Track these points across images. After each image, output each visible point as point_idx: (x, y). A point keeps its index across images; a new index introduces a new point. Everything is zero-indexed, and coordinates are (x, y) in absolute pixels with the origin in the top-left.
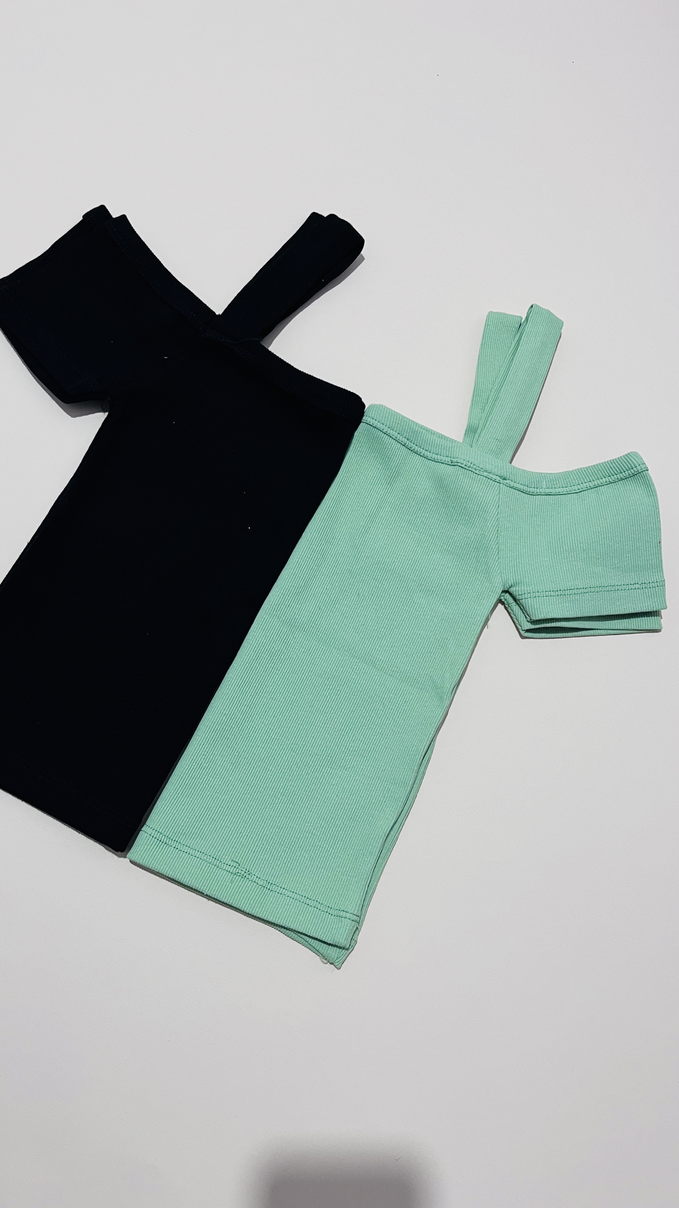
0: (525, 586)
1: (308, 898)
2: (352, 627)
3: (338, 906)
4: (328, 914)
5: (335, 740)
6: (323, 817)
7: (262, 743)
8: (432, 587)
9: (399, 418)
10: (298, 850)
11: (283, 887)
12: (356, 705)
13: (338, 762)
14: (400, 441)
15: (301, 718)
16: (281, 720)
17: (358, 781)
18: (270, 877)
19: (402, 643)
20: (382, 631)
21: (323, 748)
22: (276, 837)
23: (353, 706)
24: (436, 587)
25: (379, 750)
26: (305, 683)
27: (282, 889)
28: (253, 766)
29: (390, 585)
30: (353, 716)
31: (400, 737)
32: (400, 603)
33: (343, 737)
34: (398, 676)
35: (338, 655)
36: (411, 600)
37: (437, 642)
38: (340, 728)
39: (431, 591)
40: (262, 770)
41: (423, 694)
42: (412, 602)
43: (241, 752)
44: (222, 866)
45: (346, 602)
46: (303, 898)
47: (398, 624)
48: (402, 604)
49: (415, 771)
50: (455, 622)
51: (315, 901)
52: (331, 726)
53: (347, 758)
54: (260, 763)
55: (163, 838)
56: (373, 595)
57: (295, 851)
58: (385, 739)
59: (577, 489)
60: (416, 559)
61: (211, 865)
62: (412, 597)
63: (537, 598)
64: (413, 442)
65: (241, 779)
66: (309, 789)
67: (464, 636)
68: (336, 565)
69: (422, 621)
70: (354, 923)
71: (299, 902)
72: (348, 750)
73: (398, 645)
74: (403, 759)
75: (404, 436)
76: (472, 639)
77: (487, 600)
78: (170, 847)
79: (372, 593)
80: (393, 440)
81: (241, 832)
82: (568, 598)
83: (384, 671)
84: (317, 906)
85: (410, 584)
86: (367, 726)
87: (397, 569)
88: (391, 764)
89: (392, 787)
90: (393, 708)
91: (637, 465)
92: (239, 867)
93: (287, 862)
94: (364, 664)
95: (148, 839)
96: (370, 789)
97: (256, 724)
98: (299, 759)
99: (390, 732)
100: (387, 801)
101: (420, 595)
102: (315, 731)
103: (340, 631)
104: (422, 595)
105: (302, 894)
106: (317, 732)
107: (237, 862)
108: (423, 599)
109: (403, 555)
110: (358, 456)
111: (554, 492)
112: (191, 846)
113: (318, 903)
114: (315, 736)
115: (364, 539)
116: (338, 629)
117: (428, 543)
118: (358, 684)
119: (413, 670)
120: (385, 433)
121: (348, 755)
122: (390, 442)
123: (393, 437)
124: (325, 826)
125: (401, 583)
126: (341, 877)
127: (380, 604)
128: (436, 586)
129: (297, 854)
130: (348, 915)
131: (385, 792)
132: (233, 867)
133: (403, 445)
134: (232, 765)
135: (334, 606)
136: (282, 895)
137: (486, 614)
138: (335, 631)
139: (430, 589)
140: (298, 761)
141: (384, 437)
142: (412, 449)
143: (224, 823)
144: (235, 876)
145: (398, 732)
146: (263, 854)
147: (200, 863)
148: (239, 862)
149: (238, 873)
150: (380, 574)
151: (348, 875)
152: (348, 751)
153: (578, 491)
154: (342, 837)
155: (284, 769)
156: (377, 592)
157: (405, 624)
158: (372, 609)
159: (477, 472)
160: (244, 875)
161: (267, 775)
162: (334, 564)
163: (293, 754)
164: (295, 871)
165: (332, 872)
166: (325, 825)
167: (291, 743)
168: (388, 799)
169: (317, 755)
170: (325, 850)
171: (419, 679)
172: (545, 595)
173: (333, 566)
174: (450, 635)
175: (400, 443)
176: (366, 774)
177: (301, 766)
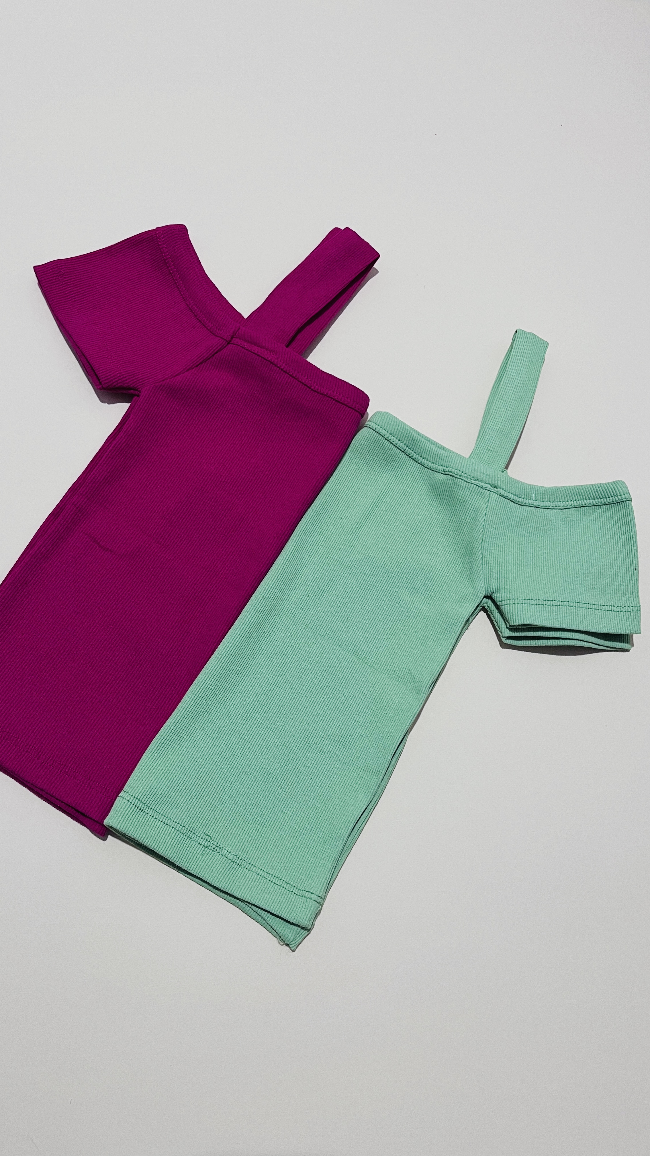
0: (506, 593)
1: (275, 876)
2: (338, 616)
3: (304, 887)
4: (293, 893)
5: (313, 723)
6: (296, 798)
7: (242, 720)
8: (418, 586)
9: (401, 426)
10: (269, 828)
11: (252, 863)
12: (336, 692)
13: (314, 745)
14: (400, 448)
15: (282, 699)
16: (263, 699)
17: (333, 766)
18: (240, 853)
19: (384, 637)
20: (367, 622)
21: (301, 730)
22: (249, 814)
23: (333, 692)
24: (421, 587)
25: (355, 738)
26: (288, 666)
27: (250, 865)
28: (232, 742)
29: (378, 580)
30: (333, 702)
31: (377, 726)
32: (386, 598)
33: (322, 722)
34: (378, 667)
35: (322, 642)
36: (396, 596)
37: (418, 639)
38: (319, 712)
39: (417, 590)
40: (240, 747)
41: (401, 686)
42: (398, 598)
43: (222, 727)
44: (195, 838)
45: (334, 591)
46: (270, 876)
47: (382, 618)
48: (387, 599)
49: (388, 761)
50: (436, 622)
51: (282, 881)
52: (310, 709)
53: (324, 743)
54: (239, 739)
55: (140, 806)
56: (361, 588)
57: (266, 829)
58: (361, 726)
59: (562, 505)
60: (405, 557)
61: (185, 836)
62: (398, 593)
63: (516, 604)
64: (412, 449)
65: (220, 754)
66: (285, 769)
67: (444, 635)
68: (328, 556)
69: (405, 617)
70: (318, 904)
71: (266, 880)
72: (325, 734)
73: (381, 638)
74: (377, 748)
75: (405, 443)
76: (452, 640)
77: (469, 603)
78: (146, 815)
79: (360, 586)
80: (393, 446)
81: (215, 806)
82: (546, 607)
83: (365, 662)
84: (283, 885)
85: (397, 581)
86: (345, 713)
87: (386, 566)
88: (366, 752)
89: (365, 775)
90: (371, 697)
91: (622, 494)
92: (211, 841)
93: (258, 839)
94: (347, 653)
95: (126, 805)
96: (344, 775)
97: (238, 701)
98: (277, 739)
99: (367, 721)
100: (359, 788)
101: (405, 592)
102: (295, 713)
103: (326, 619)
104: (408, 592)
105: (270, 872)
106: (297, 714)
107: (209, 836)
108: (409, 596)
109: (393, 552)
110: (358, 457)
111: (542, 505)
112: (166, 815)
113: (284, 882)
114: (294, 718)
115: (357, 535)
116: (325, 616)
117: (418, 544)
118: (339, 672)
119: (392, 664)
120: (386, 439)
121: (325, 740)
122: (390, 448)
123: (394, 443)
124: (297, 807)
125: (389, 578)
126: (309, 859)
127: (366, 597)
128: (422, 585)
129: (268, 831)
130: (313, 896)
131: (358, 779)
132: (205, 840)
133: (402, 452)
134: (211, 740)
135: (322, 595)
136: (250, 871)
137: (466, 617)
138: (321, 619)
139: (416, 587)
140: (276, 741)
141: (385, 443)
142: (410, 456)
143: (200, 795)
144: (206, 849)
145: (374, 721)
146: (235, 829)
147: (175, 833)
148: (211, 836)
149: (209, 846)
150: (369, 568)
151: (315, 857)
152: (325, 736)
153: (563, 508)
154: (313, 818)
155: (261, 748)
156: (365, 586)
157: (389, 619)
158: (359, 601)
159: (469, 480)
160: (216, 849)
161: (245, 752)
162: (326, 555)
163: (272, 734)
164: (265, 848)
165: (301, 853)
166: (298, 805)
167: (271, 723)
168: (360, 786)
169: (295, 736)
170: (296, 831)
171: (398, 672)
172: (524, 603)
173: (324, 557)
174: (431, 633)
175: (399, 449)
176: (341, 760)
177: (279, 746)
